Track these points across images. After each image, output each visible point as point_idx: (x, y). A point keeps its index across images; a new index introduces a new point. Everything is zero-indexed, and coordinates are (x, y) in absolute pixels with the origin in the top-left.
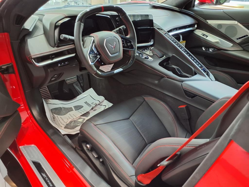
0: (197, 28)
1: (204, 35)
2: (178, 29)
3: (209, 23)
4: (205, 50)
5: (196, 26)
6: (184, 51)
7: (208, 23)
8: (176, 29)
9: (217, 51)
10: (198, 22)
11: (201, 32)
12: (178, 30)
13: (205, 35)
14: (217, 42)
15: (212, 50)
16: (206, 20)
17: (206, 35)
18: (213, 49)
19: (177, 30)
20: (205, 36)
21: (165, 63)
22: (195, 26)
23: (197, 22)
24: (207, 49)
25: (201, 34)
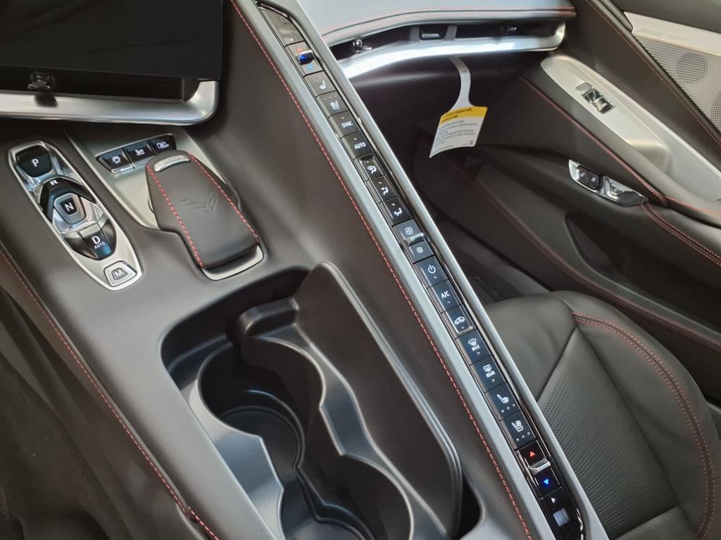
0: (563, 48)
1: (591, 95)
2: (452, 31)
3: (633, 32)
4: (581, 179)
5: (560, 34)
6: (420, 250)
7: (630, 31)
8: (438, 30)
9: (645, 204)
10: (576, 10)
11: (582, 75)
12: (449, 39)
13: (598, 95)
14: (653, 155)
15: (620, 194)
16: (622, 11)
17: (603, 101)
18: (624, 188)
19: (442, 37)
20: (597, 101)
21: (250, 316)
22: (553, 33)
23: (572, 14)
24: (593, 180)
25: (579, 88)
